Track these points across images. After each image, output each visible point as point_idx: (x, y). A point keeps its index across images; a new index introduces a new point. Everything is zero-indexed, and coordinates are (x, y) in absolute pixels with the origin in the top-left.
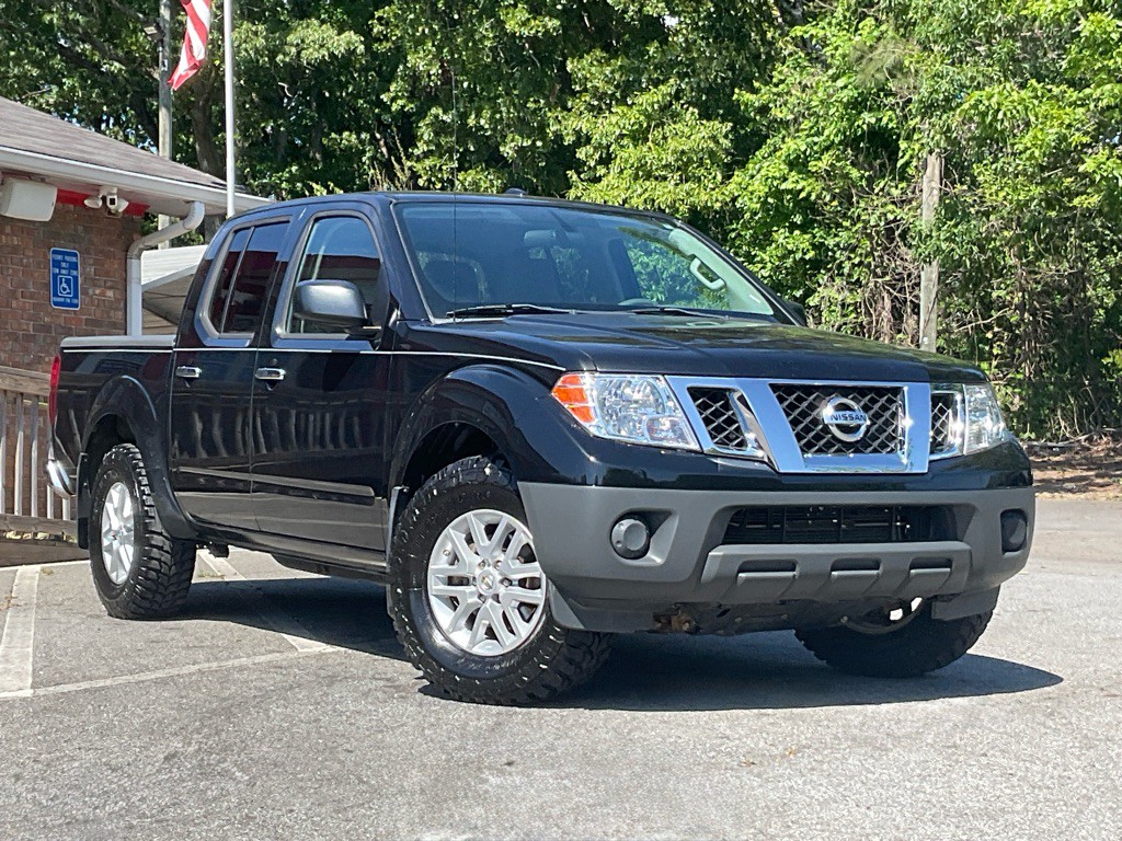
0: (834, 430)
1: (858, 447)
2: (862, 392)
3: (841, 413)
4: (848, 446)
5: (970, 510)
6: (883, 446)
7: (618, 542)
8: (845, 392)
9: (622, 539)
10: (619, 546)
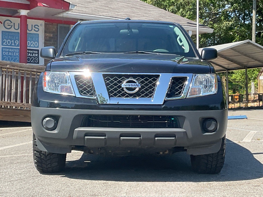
0: (125, 89)
1: (134, 95)
2: (142, 76)
3: (128, 84)
4: (131, 95)
5: (183, 118)
6: (146, 95)
7: (44, 125)
8: (134, 77)
9: (45, 124)
10: (45, 126)
